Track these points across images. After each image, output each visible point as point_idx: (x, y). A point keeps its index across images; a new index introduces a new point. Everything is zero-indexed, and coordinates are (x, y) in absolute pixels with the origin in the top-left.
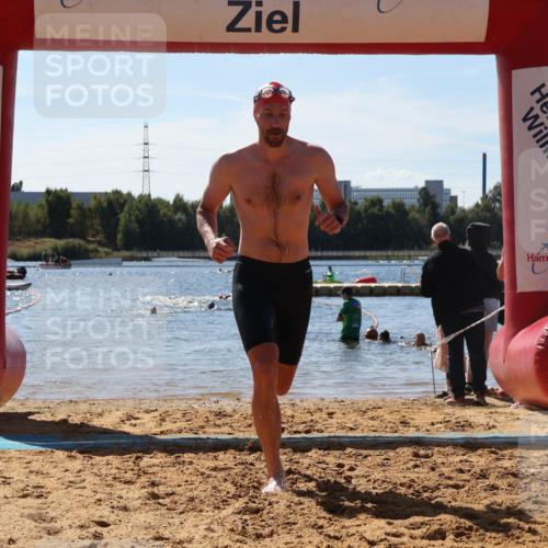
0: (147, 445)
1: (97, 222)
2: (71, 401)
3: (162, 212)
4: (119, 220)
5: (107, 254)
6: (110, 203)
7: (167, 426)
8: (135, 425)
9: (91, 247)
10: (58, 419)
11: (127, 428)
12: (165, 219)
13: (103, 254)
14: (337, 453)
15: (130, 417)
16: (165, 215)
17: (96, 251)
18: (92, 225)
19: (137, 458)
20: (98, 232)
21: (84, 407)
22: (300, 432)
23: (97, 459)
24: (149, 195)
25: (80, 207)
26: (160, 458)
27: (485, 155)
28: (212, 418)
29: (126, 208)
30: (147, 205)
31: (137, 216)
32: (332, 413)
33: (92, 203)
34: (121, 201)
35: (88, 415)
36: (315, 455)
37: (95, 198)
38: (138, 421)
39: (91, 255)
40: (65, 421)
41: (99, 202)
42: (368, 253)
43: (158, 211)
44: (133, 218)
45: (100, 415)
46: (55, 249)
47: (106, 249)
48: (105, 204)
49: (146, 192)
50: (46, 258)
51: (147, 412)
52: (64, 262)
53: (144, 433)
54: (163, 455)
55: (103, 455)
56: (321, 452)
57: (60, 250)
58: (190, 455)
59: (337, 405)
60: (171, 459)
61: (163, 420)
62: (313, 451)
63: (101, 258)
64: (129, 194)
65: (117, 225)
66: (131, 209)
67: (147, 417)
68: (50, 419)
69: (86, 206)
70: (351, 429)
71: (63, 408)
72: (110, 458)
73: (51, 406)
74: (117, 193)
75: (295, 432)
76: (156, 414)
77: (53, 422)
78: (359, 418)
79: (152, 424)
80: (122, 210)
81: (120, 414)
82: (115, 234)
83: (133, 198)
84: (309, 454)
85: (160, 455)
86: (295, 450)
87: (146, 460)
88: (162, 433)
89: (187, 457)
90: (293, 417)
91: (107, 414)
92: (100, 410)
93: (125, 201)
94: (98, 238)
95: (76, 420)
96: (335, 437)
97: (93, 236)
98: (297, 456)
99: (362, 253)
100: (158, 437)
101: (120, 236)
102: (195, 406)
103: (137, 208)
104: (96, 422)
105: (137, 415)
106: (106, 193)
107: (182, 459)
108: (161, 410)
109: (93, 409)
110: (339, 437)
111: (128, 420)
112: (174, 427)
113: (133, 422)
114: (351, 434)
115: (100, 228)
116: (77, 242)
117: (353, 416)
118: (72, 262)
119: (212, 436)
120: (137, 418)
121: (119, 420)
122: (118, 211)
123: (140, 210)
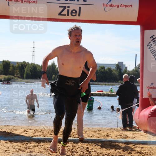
0: (29, 140)
1: (18, 71)
2: (7, 125)
3: (38, 68)
4: (24, 71)
6: (22, 65)
7: (36, 134)
8: (26, 133)
11: (24, 134)
12: (39, 71)
14: (87, 144)
15: (25, 131)
18: (16, 72)
19: (26, 144)
20: (18, 74)
21: (11, 127)
22: (76, 137)
23: (14, 143)
24: (34, 63)
25: (13, 66)
26: (33, 144)
27: (136, 55)
28: (50, 132)
29: (27, 67)
30: (33, 66)
31: (30, 70)
32: (86, 132)
33: (17, 65)
34: (26, 65)
35: (12, 130)
36: (80, 145)
37: (18, 63)
38: (27, 132)
40: (5, 132)
41: (19, 65)
42: (100, 83)
43: (37, 68)
44: (29, 70)
46: (5, 78)
48: (21, 65)
49: (33, 62)
51: (30, 129)
53: (29, 136)
54: (34, 143)
55: (16, 142)
56: (82, 144)
58: (43, 143)
59: (88, 129)
60: (37, 144)
61: (35, 132)
62: (80, 143)
64: (28, 63)
66: (28, 67)
67: (30, 131)
68: (0, 131)
69: (15, 66)
70: (92, 137)
71: (5, 127)
72: (18, 143)
73: (1, 126)
74: (24, 62)
75: (75, 137)
76: (33, 130)
77: (2, 132)
78: (94, 134)
79: (32, 133)
80: (26, 67)
81: (22, 130)
82: (23, 74)
83: (29, 64)
84: (78, 144)
85: (33, 143)
86: (74, 143)
87: (29, 144)
88: (34, 136)
89: (41, 144)
90: (74, 132)
91: (18, 130)
92: (16, 129)
93: (27, 65)
94: (18, 76)
95: (8, 131)
96: (87, 139)
97: (16, 75)
98: (75, 145)
99: (98, 83)
100: (33, 137)
101: (25, 75)
102: (45, 128)
103: (30, 67)
104: (15, 132)
105: (27, 130)
106: (21, 62)
107: (40, 144)
108: (35, 129)
109: (14, 128)
110: (88, 139)
111: (24, 132)
112: (38, 134)
113: (26, 132)
114: (91, 138)
115: (19, 73)
116: (12, 76)
117: (92, 133)
119: (50, 138)
120: (27, 131)
121: (22, 132)
122: (24, 68)
123: (31, 68)
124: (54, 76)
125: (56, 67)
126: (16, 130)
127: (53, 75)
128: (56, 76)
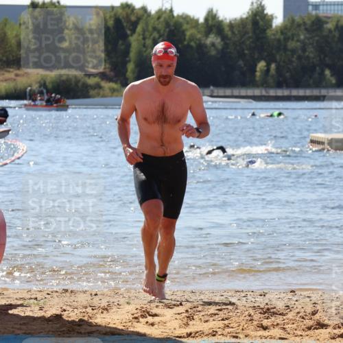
2: (66, 291)
3: (188, 34)
4: (129, 46)
5: (113, 90)
6: (118, 21)
8: (153, 324)
9: (92, 81)
10: (48, 315)
11: (141, 328)
12: (192, 44)
13: (107, 91)
16: (192, 38)
17: (98, 86)
21: (83, 299)
24: (171, 11)
28: (257, 316)
29: (139, 29)
30: (168, 24)
34: (133, 18)
35: (89, 310)
38: (156, 319)
39: (92, 92)
40: (58, 317)
43: (183, 33)
45: (106, 309)
46: (43, 84)
47: (113, 85)
49: (167, 6)
50: (32, 96)
52: (58, 101)
57: (50, 86)
61: (191, 318)
63: (104, 96)
64: (144, 9)
65: (127, 52)
66: (144, 31)
67: (169, 313)
68: (38, 314)
71: (56, 300)
73: (39, 296)
74: (126, 7)
76: (181, 309)
77: (43, 319)
79: (176, 324)
80: (134, 31)
81: (131, 308)
82: (125, 64)
83: (149, 15)
88: (189, 335)
91: (115, 309)
92: (104, 303)
93: (139, 19)
95: (72, 315)
101: (131, 67)
102: (234, 300)
103: (155, 29)
105: (154, 311)
106: (113, 8)
109: (96, 301)
111: (143, 316)
112: (206, 327)
113: (150, 319)
118: (68, 102)
120: (156, 315)
121: (131, 317)
122: (129, 32)
123: (159, 32)
124: (261, 65)
125: (271, 26)
126: (107, 310)
127: (259, 60)
128: (273, 66)
